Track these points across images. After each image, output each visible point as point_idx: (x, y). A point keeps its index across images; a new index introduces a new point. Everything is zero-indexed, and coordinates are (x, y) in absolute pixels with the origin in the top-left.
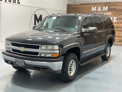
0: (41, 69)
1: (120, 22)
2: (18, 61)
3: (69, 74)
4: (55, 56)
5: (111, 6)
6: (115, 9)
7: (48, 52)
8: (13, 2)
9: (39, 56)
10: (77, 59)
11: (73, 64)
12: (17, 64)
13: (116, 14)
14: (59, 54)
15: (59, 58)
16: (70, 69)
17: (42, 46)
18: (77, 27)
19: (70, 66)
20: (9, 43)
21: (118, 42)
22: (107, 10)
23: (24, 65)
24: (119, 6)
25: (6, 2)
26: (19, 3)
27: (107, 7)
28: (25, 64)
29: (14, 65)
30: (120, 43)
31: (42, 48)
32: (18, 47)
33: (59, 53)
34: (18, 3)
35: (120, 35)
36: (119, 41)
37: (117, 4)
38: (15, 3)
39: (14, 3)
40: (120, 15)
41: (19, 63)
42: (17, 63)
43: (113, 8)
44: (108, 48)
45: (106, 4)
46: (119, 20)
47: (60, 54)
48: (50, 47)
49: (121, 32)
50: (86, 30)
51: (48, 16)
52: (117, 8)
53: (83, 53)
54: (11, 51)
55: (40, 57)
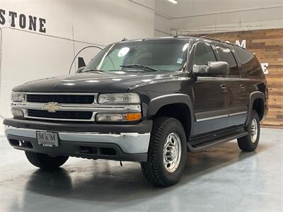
0: (99, 153)
1: (277, 74)
2: (42, 137)
3: (166, 166)
4: (131, 118)
5: (254, 38)
6: (262, 46)
7: (113, 108)
8: (30, 28)
9: (94, 120)
10: (184, 134)
11: (174, 144)
12: (39, 143)
13: (267, 57)
14: (140, 114)
15: (141, 125)
16: (168, 154)
17: (101, 95)
18: (180, 61)
19: (168, 149)
20: (21, 98)
21: (274, 120)
22: (244, 47)
23: (57, 145)
24: (271, 37)
25: (14, 26)
26: (44, 31)
27: (244, 42)
28: (59, 141)
29: (32, 147)
30: (278, 121)
31: (101, 101)
32: (43, 104)
33: (142, 112)
34: (41, 30)
35: (278, 103)
36: (276, 117)
37: (267, 35)
38: (35, 30)
39: (33, 31)
40: (275, 57)
41: (45, 140)
42: (39, 141)
43: (257, 43)
44: (254, 123)
45: (241, 35)
46: (274, 70)
47: (144, 115)
48: (119, 98)
49: (282, 97)
50: (203, 69)
51: (111, 45)
52: (268, 42)
53: (197, 120)
54: (26, 116)
55: (96, 122)
